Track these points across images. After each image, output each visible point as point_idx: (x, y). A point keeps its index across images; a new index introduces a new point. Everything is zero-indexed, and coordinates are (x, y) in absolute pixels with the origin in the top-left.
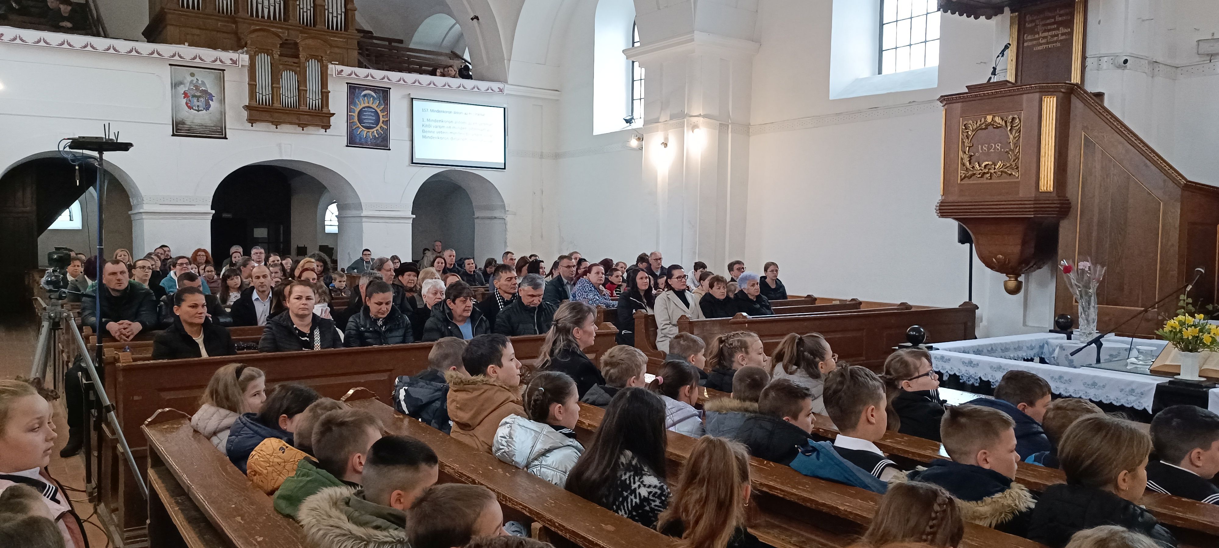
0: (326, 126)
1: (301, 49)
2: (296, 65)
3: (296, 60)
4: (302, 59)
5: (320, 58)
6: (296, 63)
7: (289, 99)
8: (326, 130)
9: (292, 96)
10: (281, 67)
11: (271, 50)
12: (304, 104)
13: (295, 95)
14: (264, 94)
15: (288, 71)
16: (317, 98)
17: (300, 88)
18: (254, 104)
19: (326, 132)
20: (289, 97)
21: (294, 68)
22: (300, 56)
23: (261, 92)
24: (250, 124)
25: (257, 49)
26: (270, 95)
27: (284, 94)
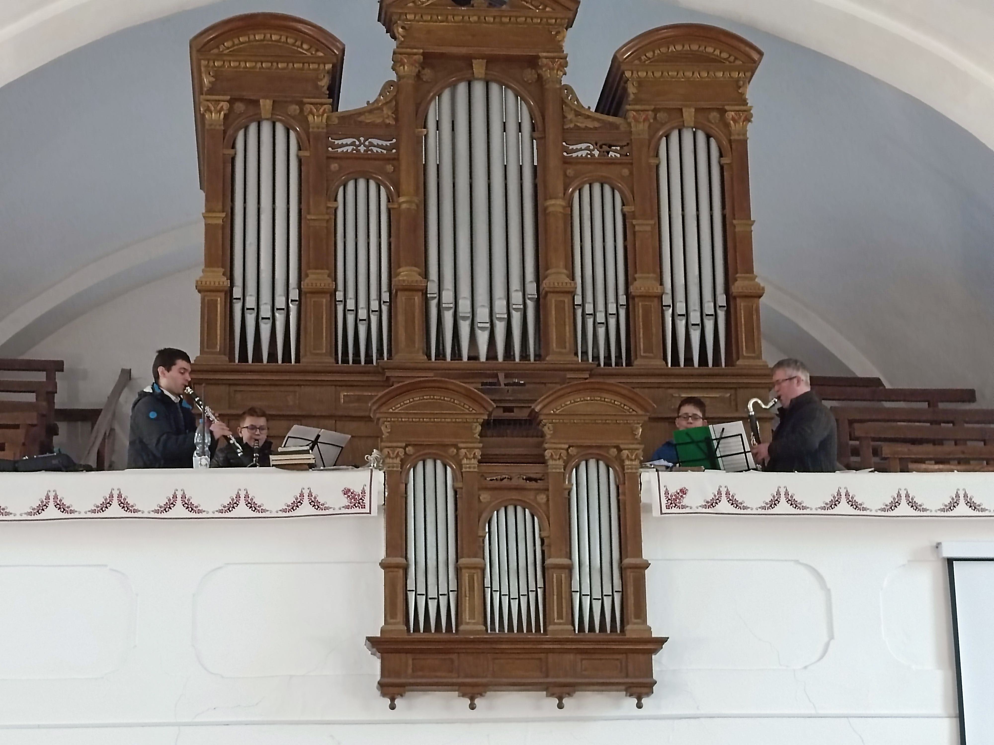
0: (640, 687)
1: (548, 430)
2: (533, 484)
3: (534, 470)
4: (556, 465)
5: (614, 451)
6: (536, 480)
7: (514, 604)
8: (639, 699)
9: (523, 591)
10: (485, 497)
11: (456, 446)
12: (560, 616)
13: (532, 587)
14: (432, 593)
15: (511, 510)
16: (607, 590)
17: (548, 561)
18: (397, 631)
19: (639, 706)
20: (514, 594)
21: (529, 497)
22: (547, 454)
23: (421, 590)
24: (388, 701)
25: (410, 450)
26: (452, 596)
27: (496, 587)
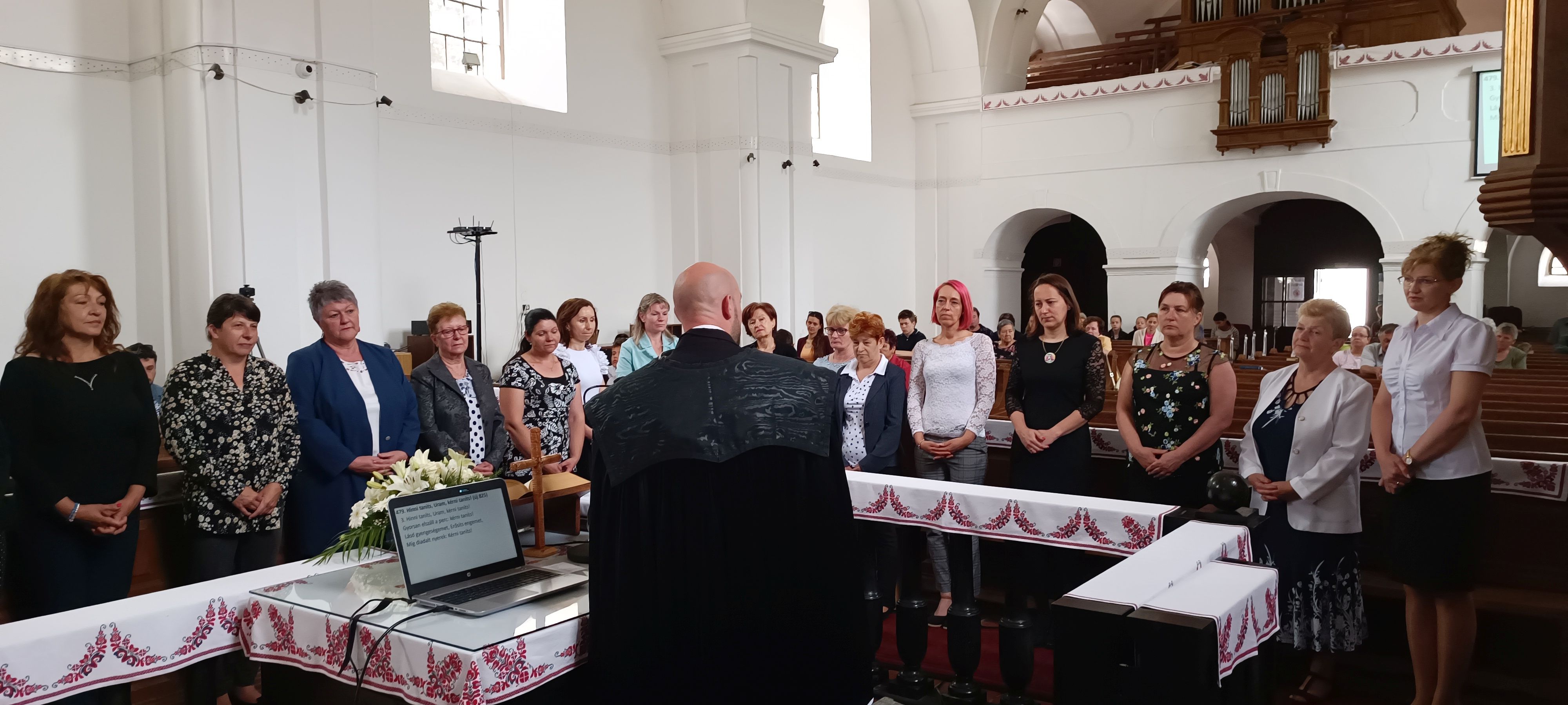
0: (1324, 140)
1: (1288, 41)
2: (1282, 64)
3: (1284, 57)
4: (1292, 55)
5: (1318, 45)
6: (1285, 62)
7: (1273, 112)
8: (1323, 145)
9: (1277, 107)
10: (1262, 71)
11: (1251, 52)
12: (1292, 115)
13: (1280, 104)
14: (1240, 111)
15: (1273, 75)
16: (1312, 102)
17: (1289, 94)
18: (1225, 126)
19: (1323, 147)
20: (1273, 108)
21: (1281, 68)
22: (1288, 51)
23: (1235, 110)
24: (1221, 153)
25: (1231, 57)
26: (1247, 112)
27: (1266, 106)
